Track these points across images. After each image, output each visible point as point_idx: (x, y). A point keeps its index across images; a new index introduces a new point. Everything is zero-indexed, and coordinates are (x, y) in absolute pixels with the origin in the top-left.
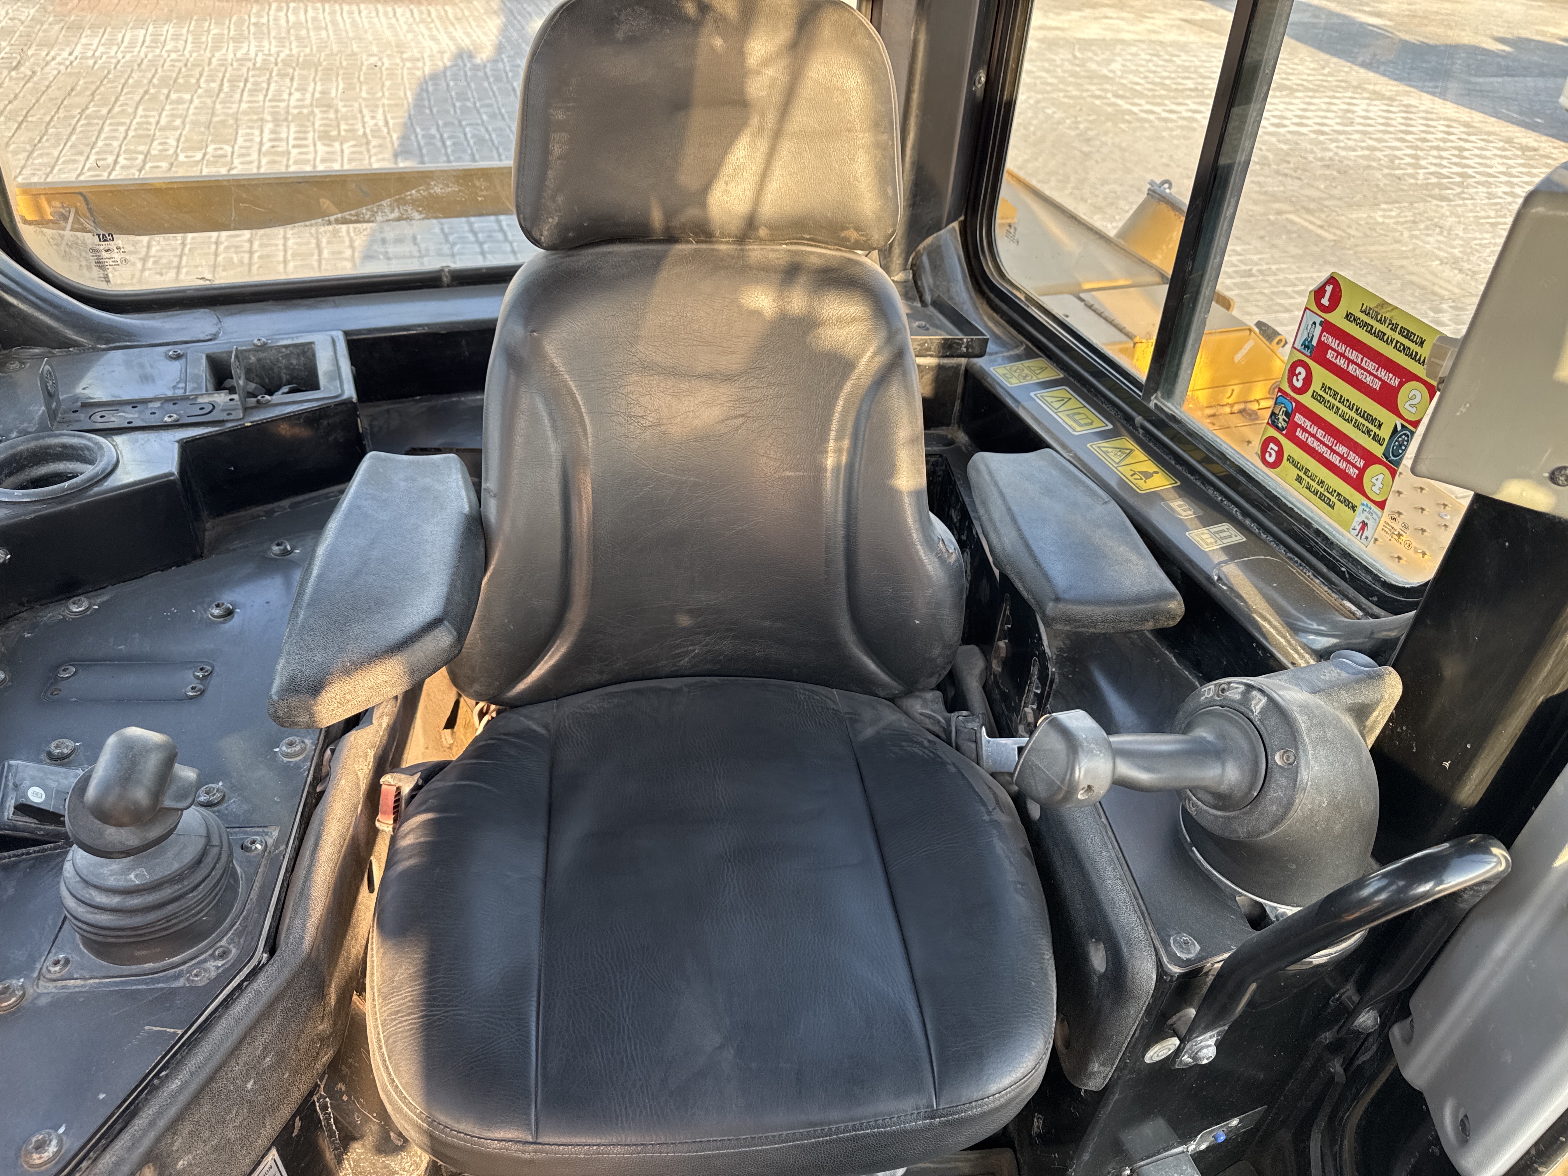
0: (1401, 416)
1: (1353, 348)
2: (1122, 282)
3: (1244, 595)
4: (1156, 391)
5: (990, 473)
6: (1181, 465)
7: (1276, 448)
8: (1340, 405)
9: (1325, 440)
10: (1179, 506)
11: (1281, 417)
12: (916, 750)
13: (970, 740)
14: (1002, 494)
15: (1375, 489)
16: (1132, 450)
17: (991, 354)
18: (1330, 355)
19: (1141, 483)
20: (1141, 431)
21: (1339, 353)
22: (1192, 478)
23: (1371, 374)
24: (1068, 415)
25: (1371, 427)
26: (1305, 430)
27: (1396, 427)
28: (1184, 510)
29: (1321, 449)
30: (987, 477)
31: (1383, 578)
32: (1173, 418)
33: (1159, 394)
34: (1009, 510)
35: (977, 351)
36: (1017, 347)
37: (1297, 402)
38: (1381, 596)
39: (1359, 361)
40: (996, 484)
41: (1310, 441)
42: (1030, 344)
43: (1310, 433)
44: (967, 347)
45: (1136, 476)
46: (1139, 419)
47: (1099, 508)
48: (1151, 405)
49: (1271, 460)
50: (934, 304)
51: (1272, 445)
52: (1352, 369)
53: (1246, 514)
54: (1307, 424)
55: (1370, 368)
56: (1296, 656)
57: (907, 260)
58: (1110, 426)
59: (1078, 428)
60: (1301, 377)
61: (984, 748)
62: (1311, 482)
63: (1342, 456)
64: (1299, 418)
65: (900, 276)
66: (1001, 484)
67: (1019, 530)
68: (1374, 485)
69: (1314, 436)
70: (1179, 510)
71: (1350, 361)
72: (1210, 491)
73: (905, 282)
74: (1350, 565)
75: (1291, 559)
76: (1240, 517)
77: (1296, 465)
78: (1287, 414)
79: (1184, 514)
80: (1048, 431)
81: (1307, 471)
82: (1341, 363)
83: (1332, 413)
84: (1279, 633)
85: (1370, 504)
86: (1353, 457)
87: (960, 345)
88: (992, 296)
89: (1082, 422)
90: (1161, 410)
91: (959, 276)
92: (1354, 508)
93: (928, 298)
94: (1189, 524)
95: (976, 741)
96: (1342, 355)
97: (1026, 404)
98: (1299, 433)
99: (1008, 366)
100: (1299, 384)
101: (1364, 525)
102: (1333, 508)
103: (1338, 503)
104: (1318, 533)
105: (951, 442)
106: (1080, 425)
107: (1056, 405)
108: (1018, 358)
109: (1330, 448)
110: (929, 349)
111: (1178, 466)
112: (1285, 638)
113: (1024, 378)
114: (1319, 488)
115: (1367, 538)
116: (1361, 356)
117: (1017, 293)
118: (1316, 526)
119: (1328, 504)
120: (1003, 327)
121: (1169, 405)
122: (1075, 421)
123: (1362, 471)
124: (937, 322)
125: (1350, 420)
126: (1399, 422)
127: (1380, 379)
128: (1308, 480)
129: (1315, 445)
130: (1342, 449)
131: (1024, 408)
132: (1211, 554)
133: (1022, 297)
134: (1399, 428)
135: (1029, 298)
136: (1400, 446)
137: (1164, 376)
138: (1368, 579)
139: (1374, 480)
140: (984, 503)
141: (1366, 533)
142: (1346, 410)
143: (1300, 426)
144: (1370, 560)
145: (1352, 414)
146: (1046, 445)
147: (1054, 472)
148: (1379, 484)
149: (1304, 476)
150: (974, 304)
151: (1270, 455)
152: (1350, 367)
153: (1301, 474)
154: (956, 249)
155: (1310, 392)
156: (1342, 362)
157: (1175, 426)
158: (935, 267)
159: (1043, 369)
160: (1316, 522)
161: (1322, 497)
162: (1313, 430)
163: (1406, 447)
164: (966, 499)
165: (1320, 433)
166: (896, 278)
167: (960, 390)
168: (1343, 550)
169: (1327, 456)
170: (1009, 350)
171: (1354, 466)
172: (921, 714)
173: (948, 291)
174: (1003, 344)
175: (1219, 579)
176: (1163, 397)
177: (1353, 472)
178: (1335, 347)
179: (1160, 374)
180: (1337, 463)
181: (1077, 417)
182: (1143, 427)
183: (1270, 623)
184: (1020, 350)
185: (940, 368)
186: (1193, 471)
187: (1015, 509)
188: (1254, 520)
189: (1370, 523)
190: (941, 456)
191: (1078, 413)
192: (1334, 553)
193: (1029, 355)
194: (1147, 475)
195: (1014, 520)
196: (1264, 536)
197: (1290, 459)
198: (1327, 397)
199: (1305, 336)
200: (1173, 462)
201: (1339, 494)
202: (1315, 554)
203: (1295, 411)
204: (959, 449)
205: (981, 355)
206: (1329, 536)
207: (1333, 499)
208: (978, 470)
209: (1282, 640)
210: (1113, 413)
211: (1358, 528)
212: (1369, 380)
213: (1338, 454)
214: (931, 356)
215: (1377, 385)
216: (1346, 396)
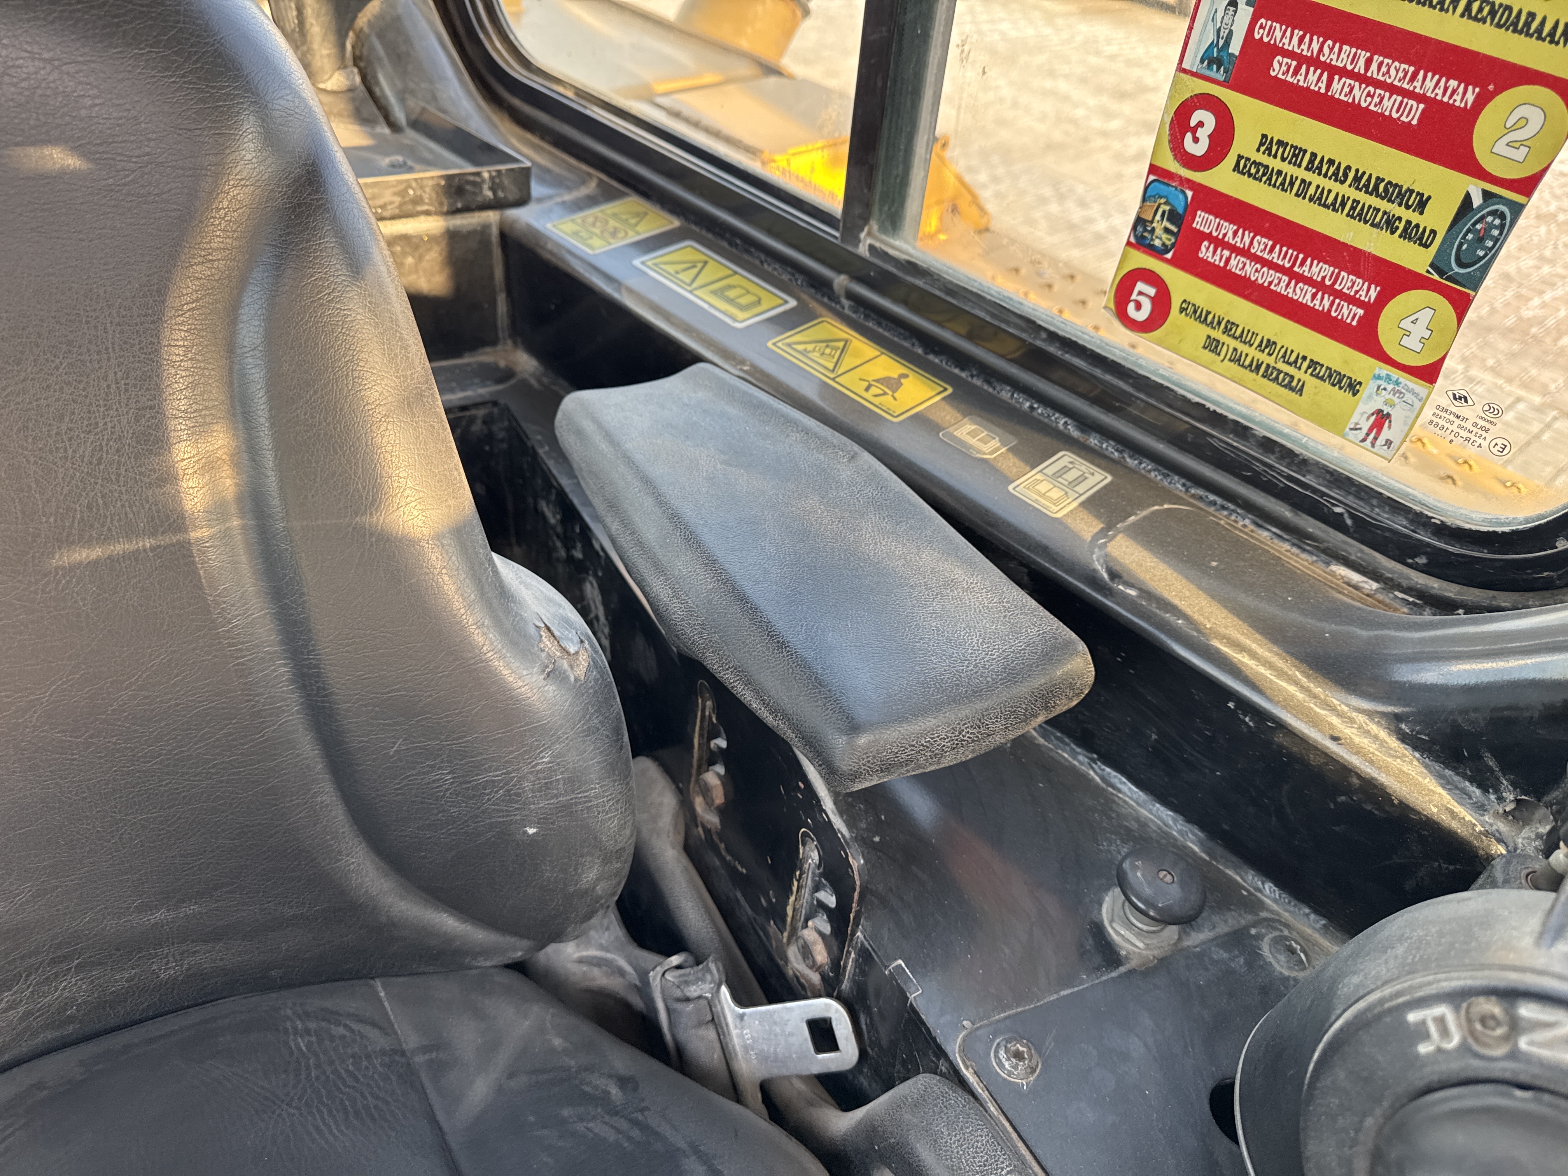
0: (1481, 174)
1: (1342, 40)
2: (709, 79)
3: (1176, 601)
4: (866, 220)
5: (608, 436)
6: (936, 353)
7: (1152, 291)
8: (1309, 176)
9: (1275, 257)
10: (972, 434)
11: (1160, 225)
12: (598, 1128)
13: (700, 1024)
14: (647, 482)
15: (1412, 342)
16: (846, 341)
17: (540, 200)
18: (1279, 68)
19: (887, 400)
20: (846, 303)
21: (1301, 59)
22: (963, 375)
23: (1393, 89)
24: (715, 293)
25: (1396, 210)
26: (1219, 243)
27: (1468, 198)
28: (983, 441)
29: (1265, 277)
30: (604, 446)
31: (1437, 518)
32: (912, 267)
33: (874, 225)
34: (674, 518)
35: (512, 193)
36: (583, 182)
37: (1198, 188)
38: (1435, 555)
39: (1360, 67)
40: (629, 461)
41: (1236, 264)
42: (603, 177)
43: (1234, 249)
44: (492, 189)
45: (874, 390)
46: (840, 281)
47: (845, 473)
48: (863, 250)
49: (1141, 316)
50: (416, 124)
51: (1140, 286)
52: (1339, 88)
53: (1087, 425)
54: (1227, 229)
55: (1393, 78)
56: (1335, 720)
57: (342, 47)
58: (793, 303)
59: (741, 315)
60: (1204, 134)
61: (734, 1032)
62: (1241, 347)
63: (1319, 286)
64: (1204, 221)
65: (336, 80)
66: (638, 457)
67: (710, 562)
68: (1408, 334)
69: (1244, 252)
70: (973, 441)
71: (1333, 71)
72: (1005, 394)
73: (351, 90)
74: (1350, 500)
75: (1201, 498)
76: (1075, 433)
77: (1201, 316)
78: (1173, 216)
79: (986, 448)
80: (688, 329)
81: (1229, 328)
82: (1312, 80)
83: (1290, 197)
84: (1281, 673)
85: (1395, 374)
86: (1347, 282)
87: (478, 185)
88: (516, 102)
89: (743, 301)
90: (885, 256)
91: (449, 72)
92: (1353, 387)
93: (400, 115)
94: (1003, 465)
95: (716, 1021)
96: (1314, 62)
97: (632, 282)
98: (1206, 252)
99: (579, 216)
100: (1198, 148)
101: (1381, 419)
102: (1300, 392)
103: (1311, 383)
104: (1268, 445)
105: (506, 375)
106: (743, 308)
107: (687, 277)
108: (591, 201)
109: (1289, 272)
110: (418, 200)
111: (931, 357)
112: (1296, 683)
113: (614, 234)
114: (1264, 357)
115: (1389, 443)
116: (1364, 55)
117: (560, 89)
118: (1261, 432)
119: (1289, 387)
120: (550, 153)
121: (897, 243)
122: (731, 301)
123: (1373, 311)
124: (427, 155)
125: (1339, 204)
126: (1475, 189)
127: (1420, 98)
128: (1233, 343)
129: (1250, 270)
130: (1319, 270)
131: (630, 291)
132: (1069, 521)
133: (570, 94)
134: (1477, 201)
135: (581, 94)
136: (1480, 240)
137: (879, 188)
138: (1400, 525)
139: (1406, 324)
140: (613, 505)
141: (1386, 434)
142: (1328, 184)
143: (1209, 237)
144: (1398, 485)
145: (1346, 190)
146: (696, 359)
147: (732, 410)
148: (1420, 330)
149: (1224, 338)
150: (489, 120)
151: (1138, 306)
152: (1336, 85)
153: (1217, 334)
154: (430, 23)
155: (1230, 160)
156: (1313, 77)
157: (919, 283)
158: (399, 57)
159: (641, 216)
160: (1260, 424)
161: (1270, 374)
162: (1243, 239)
163: (1496, 240)
164: (565, 482)
165: (1260, 245)
166: (330, 85)
167: (499, 273)
168: (1332, 473)
169: (1281, 289)
170: (569, 189)
171: (1353, 300)
172: (581, 961)
173: (434, 98)
174: (558, 182)
175: (1114, 575)
176: (883, 229)
177: (1350, 314)
178: (1294, 46)
179: (870, 186)
180: (1307, 300)
181: (731, 294)
182: (851, 296)
183: (1253, 655)
184: (591, 188)
185: (453, 237)
186: (963, 360)
187: (687, 511)
188: (1106, 433)
189: (1398, 414)
190: (495, 403)
191: (730, 287)
192: (1308, 480)
193: (607, 195)
194: (892, 384)
195: (692, 540)
196: (1132, 462)
197: (1191, 310)
198: (1275, 164)
199: (1211, 37)
200: (920, 351)
201: (1314, 364)
202: (1269, 488)
203: (1192, 209)
204: (524, 385)
205: (523, 200)
206: (1297, 449)
207: (1298, 374)
208: (580, 433)
209: (1292, 689)
210: (785, 277)
211: (1366, 426)
212: (1389, 105)
213: (1309, 281)
214: (427, 213)
215: (1412, 114)
216: (1325, 152)
